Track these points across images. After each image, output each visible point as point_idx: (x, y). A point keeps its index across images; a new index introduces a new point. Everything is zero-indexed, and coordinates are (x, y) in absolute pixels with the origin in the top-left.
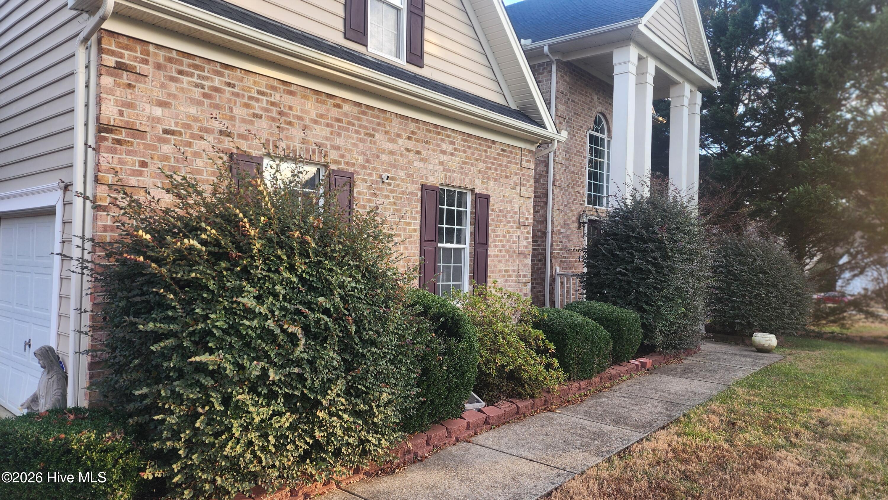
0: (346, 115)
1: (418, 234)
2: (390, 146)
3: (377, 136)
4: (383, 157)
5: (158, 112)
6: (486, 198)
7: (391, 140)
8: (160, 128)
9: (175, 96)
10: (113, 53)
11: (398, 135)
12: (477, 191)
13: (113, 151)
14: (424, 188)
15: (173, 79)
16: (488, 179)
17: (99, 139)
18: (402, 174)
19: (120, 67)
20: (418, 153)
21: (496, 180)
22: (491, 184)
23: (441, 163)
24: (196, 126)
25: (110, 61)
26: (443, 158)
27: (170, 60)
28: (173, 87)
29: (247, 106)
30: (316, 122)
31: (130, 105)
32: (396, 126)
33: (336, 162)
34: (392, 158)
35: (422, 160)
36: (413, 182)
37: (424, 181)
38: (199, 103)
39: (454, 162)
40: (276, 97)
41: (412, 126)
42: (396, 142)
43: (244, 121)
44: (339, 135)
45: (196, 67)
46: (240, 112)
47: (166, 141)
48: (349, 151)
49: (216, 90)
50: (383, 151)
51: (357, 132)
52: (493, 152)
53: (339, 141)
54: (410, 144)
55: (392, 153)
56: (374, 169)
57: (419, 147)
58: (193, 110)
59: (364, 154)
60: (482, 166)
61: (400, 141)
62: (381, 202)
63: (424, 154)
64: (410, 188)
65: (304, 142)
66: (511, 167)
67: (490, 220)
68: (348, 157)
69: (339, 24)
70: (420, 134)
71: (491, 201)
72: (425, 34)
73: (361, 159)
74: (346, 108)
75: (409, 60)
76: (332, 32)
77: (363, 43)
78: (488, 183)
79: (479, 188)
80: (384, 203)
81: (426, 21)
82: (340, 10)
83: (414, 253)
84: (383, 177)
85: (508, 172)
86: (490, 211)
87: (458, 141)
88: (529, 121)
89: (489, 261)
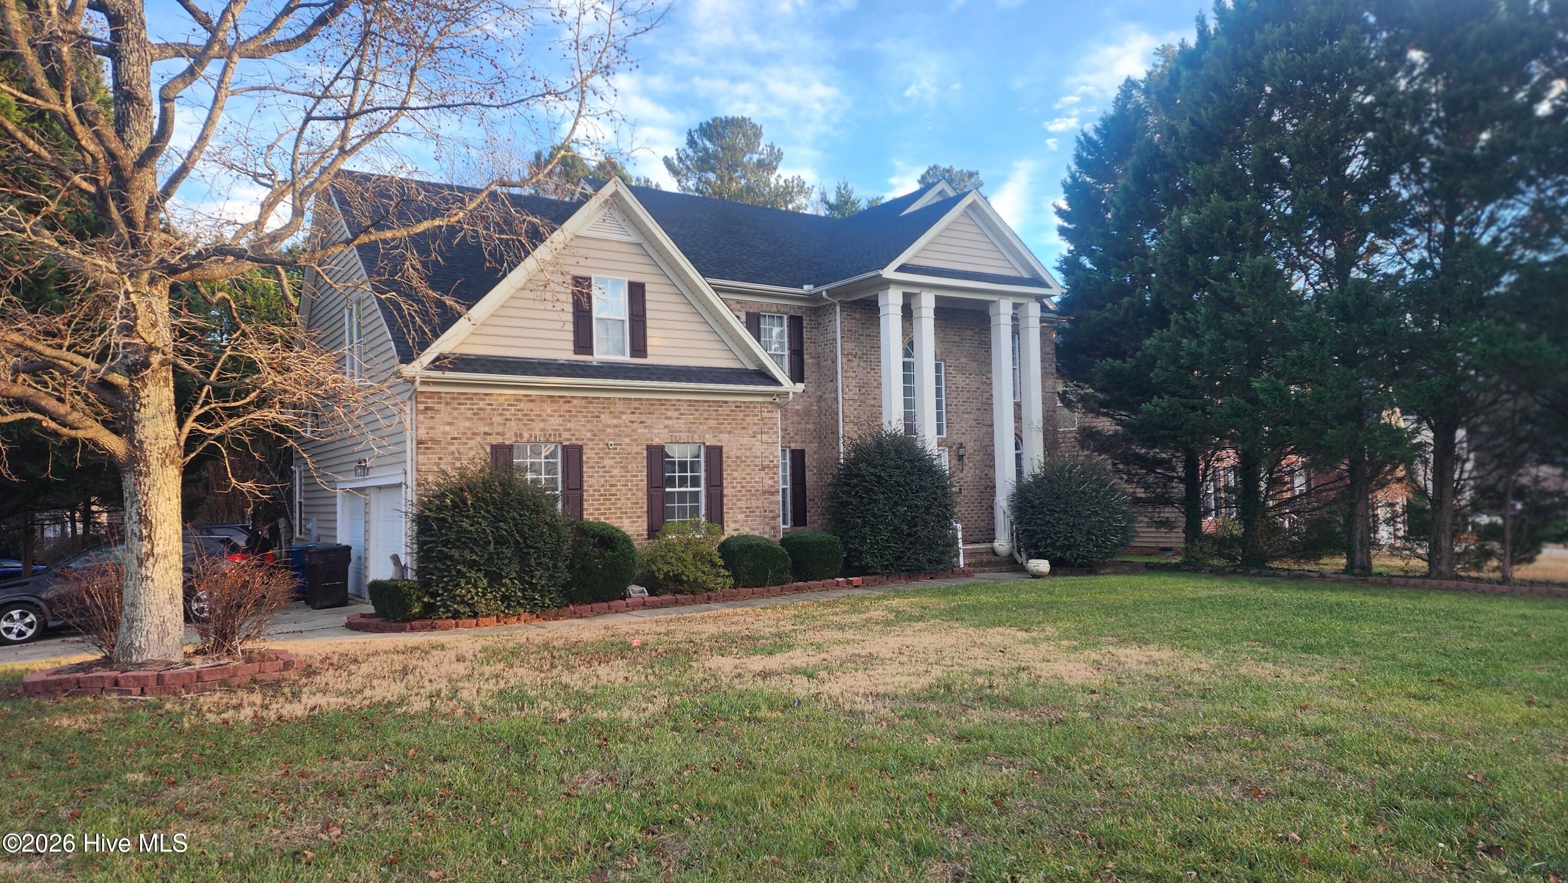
0: (575, 407)
1: (645, 482)
2: (615, 422)
3: (603, 416)
4: (609, 430)
5: (448, 428)
6: (719, 449)
7: (614, 418)
8: (449, 437)
9: (456, 418)
10: (422, 403)
11: (622, 413)
12: (708, 444)
13: (424, 454)
14: (649, 448)
15: (455, 409)
16: (721, 432)
17: (418, 448)
18: (627, 440)
19: (427, 409)
20: (642, 422)
21: (730, 432)
22: (726, 436)
23: (666, 427)
24: (469, 432)
25: (421, 407)
26: (667, 422)
27: (453, 398)
28: (455, 413)
29: (501, 415)
30: (551, 416)
31: (432, 428)
32: (620, 406)
33: (568, 440)
34: (617, 430)
35: (646, 427)
36: (638, 445)
37: (649, 443)
38: (471, 419)
39: (681, 424)
40: (521, 406)
41: (636, 404)
42: (618, 417)
43: (500, 424)
44: (570, 421)
45: (468, 399)
46: (496, 419)
47: (453, 444)
48: (579, 430)
49: (481, 409)
50: (609, 426)
51: (585, 417)
52: (725, 410)
53: (569, 425)
54: (634, 418)
55: (616, 426)
56: (601, 440)
57: (643, 418)
58: (468, 424)
59: (591, 431)
60: (712, 423)
61: (624, 417)
62: (607, 462)
63: (649, 422)
64: (635, 449)
65: (542, 430)
66: (748, 419)
67: (725, 466)
68: (578, 435)
69: (571, 346)
70: (643, 408)
71: (724, 450)
72: (649, 332)
73: (589, 435)
74: (575, 402)
75: (632, 356)
76: (565, 352)
77: (592, 354)
78: (721, 436)
79: (711, 441)
80: (612, 462)
81: (649, 323)
82: (570, 336)
83: (642, 497)
84: (609, 444)
85: (745, 424)
86: (725, 458)
87: (684, 407)
88: (767, 379)
89: (725, 501)
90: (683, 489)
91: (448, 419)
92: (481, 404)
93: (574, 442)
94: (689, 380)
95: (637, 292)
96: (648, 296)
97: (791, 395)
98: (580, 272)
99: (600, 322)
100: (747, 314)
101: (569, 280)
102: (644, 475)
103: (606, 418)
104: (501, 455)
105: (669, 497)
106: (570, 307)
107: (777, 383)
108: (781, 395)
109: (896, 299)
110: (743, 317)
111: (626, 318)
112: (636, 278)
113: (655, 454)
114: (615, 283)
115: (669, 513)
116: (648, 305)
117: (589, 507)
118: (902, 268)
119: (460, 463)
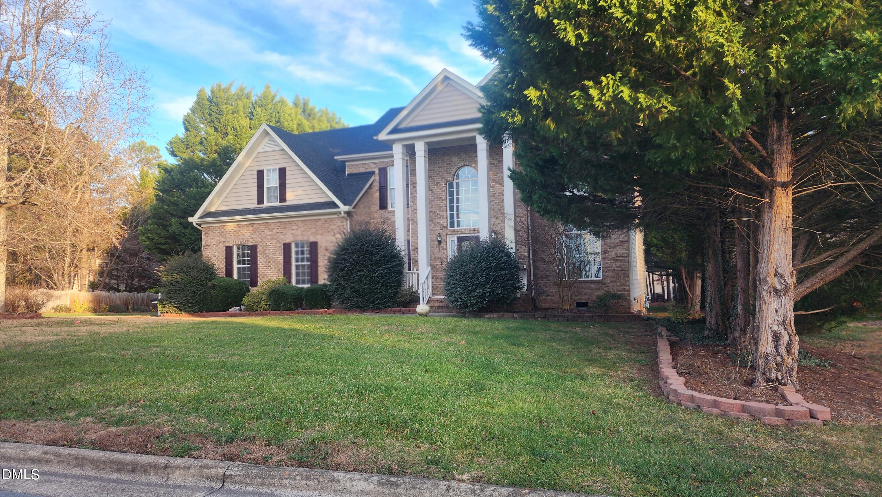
1: (282, 260)
2: (270, 233)
3: (265, 231)
4: (268, 237)
5: (212, 240)
6: (316, 243)
7: (270, 231)
8: (212, 244)
9: (214, 236)
11: (273, 229)
12: (311, 241)
13: (205, 251)
14: (284, 244)
15: (214, 233)
18: (275, 241)
19: (205, 233)
20: (281, 232)
21: (322, 234)
23: (292, 234)
24: (219, 242)
26: (292, 232)
27: (214, 229)
29: (229, 234)
30: (246, 233)
31: (207, 241)
32: (272, 226)
33: (252, 242)
34: (271, 237)
35: (283, 235)
36: (280, 243)
37: (284, 242)
38: (219, 236)
39: (299, 232)
40: (236, 229)
41: (279, 224)
42: (272, 231)
43: (228, 238)
44: (253, 234)
45: (219, 228)
46: (227, 236)
47: (213, 247)
49: (223, 232)
50: (268, 235)
51: (259, 232)
52: (320, 223)
53: (253, 236)
54: (278, 231)
55: (271, 235)
56: (264, 242)
57: (282, 230)
59: (261, 238)
60: (313, 230)
61: (274, 231)
62: (267, 252)
63: (284, 232)
64: (278, 245)
65: (243, 239)
66: (331, 227)
67: (319, 251)
68: (256, 240)
69: (256, 201)
70: (282, 226)
71: (319, 244)
72: (287, 190)
73: (260, 240)
74: (255, 226)
75: (280, 202)
76: (254, 205)
77: (263, 203)
78: (317, 237)
79: (312, 239)
80: (269, 252)
81: (287, 186)
82: (256, 197)
83: (281, 267)
84: (268, 243)
85: (329, 230)
86: (319, 248)
87: (300, 224)
88: (334, 205)
89: (319, 269)
90: (303, 263)
91: (212, 237)
92: (223, 230)
93: (255, 243)
94: (295, 211)
95: (282, 172)
96: (287, 173)
97: (342, 213)
98: (260, 168)
99: (269, 189)
100: (380, 169)
101: (256, 173)
102: (282, 257)
103: (267, 232)
104: (229, 250)
105: (297, 267)
106: (256, 185)
107: (337, 207)
108: (340, 213)
109: (398, 150)
110: (377, 171)
111: (278, 185)
112: (282, 166)
113: (287, 247)
114: (274, 170)
115: (298, 274)
116: (287, 177)
117: (260, 272)
118: (395, 131)
119: (216, 254)
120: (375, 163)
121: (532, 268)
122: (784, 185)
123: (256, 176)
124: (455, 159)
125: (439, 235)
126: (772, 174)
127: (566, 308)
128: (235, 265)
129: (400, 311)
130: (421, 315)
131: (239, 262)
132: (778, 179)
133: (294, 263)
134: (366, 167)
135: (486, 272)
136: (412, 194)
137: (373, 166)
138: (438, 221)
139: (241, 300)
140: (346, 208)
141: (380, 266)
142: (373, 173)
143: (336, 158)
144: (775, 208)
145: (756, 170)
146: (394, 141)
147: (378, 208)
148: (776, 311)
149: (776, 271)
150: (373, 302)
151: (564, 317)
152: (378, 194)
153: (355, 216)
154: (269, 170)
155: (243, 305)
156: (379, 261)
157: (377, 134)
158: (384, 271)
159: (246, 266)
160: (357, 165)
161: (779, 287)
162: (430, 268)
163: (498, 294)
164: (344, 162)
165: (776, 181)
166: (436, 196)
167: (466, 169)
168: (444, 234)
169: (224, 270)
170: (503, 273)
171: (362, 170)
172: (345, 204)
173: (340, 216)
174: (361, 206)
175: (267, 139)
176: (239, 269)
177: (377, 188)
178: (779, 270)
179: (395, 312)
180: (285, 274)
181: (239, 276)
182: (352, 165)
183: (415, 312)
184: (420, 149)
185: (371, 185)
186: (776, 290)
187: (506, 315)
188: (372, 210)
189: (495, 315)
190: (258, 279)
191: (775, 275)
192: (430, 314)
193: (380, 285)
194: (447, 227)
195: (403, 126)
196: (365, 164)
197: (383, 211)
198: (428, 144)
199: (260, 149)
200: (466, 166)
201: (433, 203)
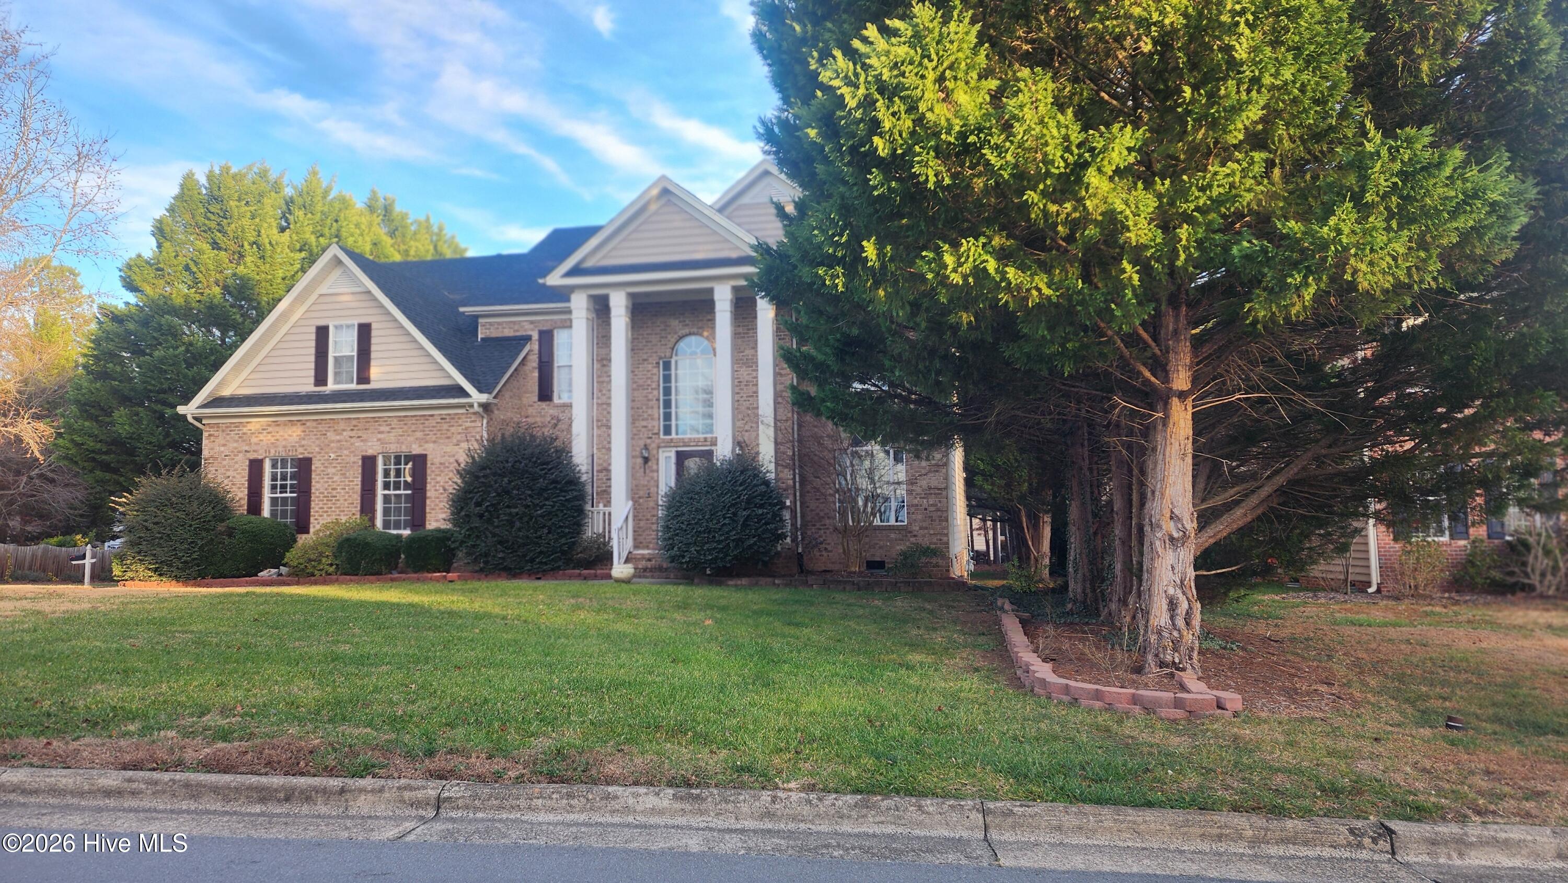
0: (309, 427)
1: (360, 487)
2: (338, 438)
3: (328, 434)
4: (332, 445)
6: (425, 457)
7: (337, 435)
9: (228, 441)
10: (208, 431)
11: (344, 430)
12: (414, 453)
13: (207, 467)
14: (363, 458)
15: (228, 434)
16: (427, 442)
18: (346, 452)
20: (359, 437)
21: (434, 442)
22: (431, 446)
23: (379, 440)
24: (236, 451)
25: (207, 434)
26: (380, 436)
27: (227, 427)
28: (228, 437)
29: (257, 437)
32: (342, 425)
33: (300, 454)
34: (339, 444)
35: (362, 441)
36: (355, 456)
37: (364, 454)
39: (392, 437)
40: (271, 429)
41: (354, 422)
42: (340, 434)
43: (256, 444)
44: (304, 439)
45: (236, 427)
46: (254, 440)
47: (225, 460)
48: (310, 446)
49: (244, 434)
50: (333, 442)
51: (316, 435)
52: (432, 422)
53: (303, 442)
54: (353, 434)
55: (339, 441)
56: (326, 453)
57: (360, 433)
58: (235, 445)
59: (319, 446)
60: (419, 434)
61: (345, 434)
62: (331, 470)
63: (365, 436)
64: (353, 459)
65: (285, 447)
66: (453, 429)
67: (429, 471)
68: (309, 450)
69: (312, 380)
70: (360, 426)
71: (429, 458)
72: (373, 363)
73: (317, 449)
74: (308, 424)
75: (358, 383)
76: (307, 385)
77: (326, 384)
78: (426, 446)
79: (416, 450)
80: (334, 470)
81: (373, 355)
82: (312, 373)
83: (357, 499)
84: (333, 456)
85: (449, 434)
86: (429, 465)
87: (395, 422)
88: (462, 392)
89: (428, 502)
90: (398, 492)
91: (223, 442)
92: (245, 430)
93: (307, 455)
94: (386, 400)
95: (364, 331)
96: (374, 333)
97: (476, 405)
98: (322, 323)
99: (336, 358)
100: (541, 333)
101: (314, 330)
102: (358, 481)
103: (331, 435)
104: (256, 467)
105: (387, 499)
106: (313, 351)
107: (467, 395)
108: (471, 406)
109: (579, 305)
110: (535, 336)
111: (355, 353)
112: (364, 320)
113: (369, 463)
114: (348, 326)
115: (386, 512)
116: (373, 341)
117: (315, 506)
118: (575, 271)
119: (228, 474)
120: (532, 322)
121: (798, 504)
122: (1182, 395)
123: (313, 337)
124: (674, 323)
125: (646, 447)
126: (1166, 380)
127: (853, 569)
128: (267, 495)
129: (580, 575)
130: (618, 581)
131: (274, 487)
132: (1175, 388)
133: (380, 492)
134: (516, 327)
135: (732, 510)
136: (599, 377)
137: (527, 326)
138: (644, 423)
139: (282, 556)
140: (484, 398)
141: (547, 499)
142: (528, 338)
143: (462, 309)
144: (1171, 425)
145: (1147, 374)
146: (573, 289)
147: (536, 399)
148: (1173, 567)
149: (1172, 512)
150: (532, 560)
151: (853, 584)
152: (536, 374)
153: (496, 412)
154: (336, 327)
155: (284, 565)
156: (546, 489)
157: (544, 276)
158: (553, 507)
159: (288, 495)
160: (499, 324)
161: (1176, 535)
162: (630, 503)
163: (750, 547)
164: (475, 318)
165: (1171, 389)
166: (641, 382)
167: (693, 339)
168: (654, 445)
169: (245, 502)
170: (760, 511)
171: (508, 333)
172: (481, 391)
173: (471, 410)
174: (507, 395)
175: (337, 273)
176: (274, 501)
177: (535, 364)
178: (1176, 511)
179: (570, 577)
180: (363, 511)
181: (273, 513)
182: (490, 324)
183: (609, 577)
184: (619, 304)
185: (525, 358)
186: (1172, 539)
187: (763, 580)
188: (525, 401)
189: (744, 581)
190: (312, 519)
191: (1171, 518)
192: (634, 580)
193: (546, 531)
194: (658, 434)
195: (589, 264)
196: (514, 323)
197: (544, 405)
198: (632, 296)
199: (323, 289)
200: (694, 334)
201: (636, 394)
